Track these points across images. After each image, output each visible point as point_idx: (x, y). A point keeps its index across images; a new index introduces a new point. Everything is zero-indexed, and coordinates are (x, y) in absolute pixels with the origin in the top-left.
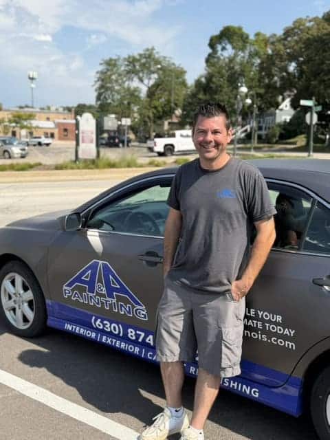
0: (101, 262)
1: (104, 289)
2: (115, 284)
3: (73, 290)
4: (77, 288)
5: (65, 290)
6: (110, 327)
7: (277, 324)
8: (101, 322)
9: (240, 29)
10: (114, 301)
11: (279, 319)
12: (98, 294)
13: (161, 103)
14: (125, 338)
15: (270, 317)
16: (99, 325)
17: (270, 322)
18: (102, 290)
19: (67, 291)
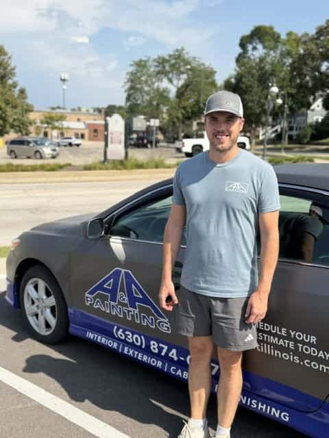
0: (123, 271)
1: (126, 298)
2: (137, 294)
3: (94, 298)
4: (99, 296)
5: (87, 297)
6: (132, 337)
7: (311, 345)
8: (123, 332)
9: (271, 28)
10: (137, 311)
11: (313, 339)
12: (120, 303)
13: (190, 104)
14: (147, 351)
15: (303, 337)
16: (121, 335)
17: (303, 342)
18: (124, 299)
19: (89, 299)
